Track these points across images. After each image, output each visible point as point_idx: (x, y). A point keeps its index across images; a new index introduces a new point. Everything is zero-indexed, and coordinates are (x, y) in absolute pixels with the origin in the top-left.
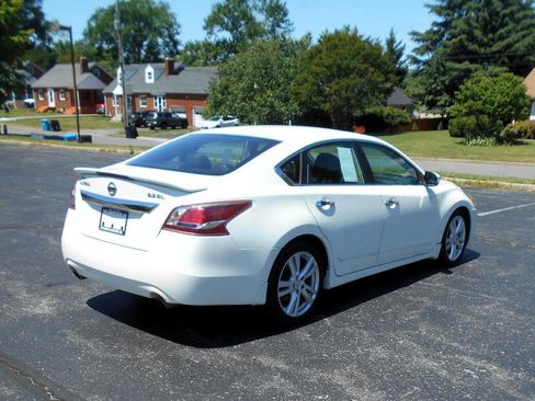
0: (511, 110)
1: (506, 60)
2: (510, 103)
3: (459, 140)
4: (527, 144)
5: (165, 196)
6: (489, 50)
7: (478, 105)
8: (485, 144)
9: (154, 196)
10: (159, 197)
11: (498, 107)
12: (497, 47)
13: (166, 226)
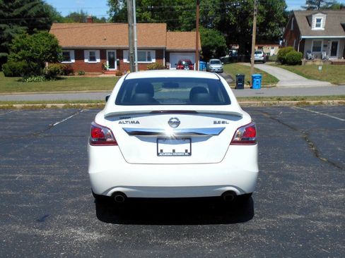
0: (51, 56)
1: (25, 22)
2: (50, 52)
3: (17, 78)
4: (63, 79)
5: (228, 121)
6: (11, 14)
7: (28, 54)
8: (38, 81)
9: (219, 123)
10: (223, 122)
11: (43, 54)
12: (16, 12)
13: (233, 142)
